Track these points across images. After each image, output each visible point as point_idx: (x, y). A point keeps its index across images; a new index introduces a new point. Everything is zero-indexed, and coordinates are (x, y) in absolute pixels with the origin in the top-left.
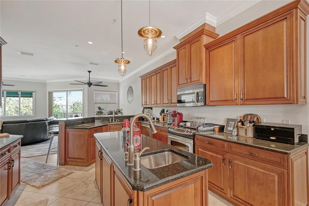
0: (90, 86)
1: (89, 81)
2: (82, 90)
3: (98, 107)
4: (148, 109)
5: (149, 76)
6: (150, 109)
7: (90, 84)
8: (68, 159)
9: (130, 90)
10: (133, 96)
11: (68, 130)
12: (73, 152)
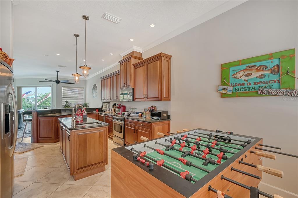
0: (58, 84)
1: (58, 79)
2: (51, 86)
3: (65, 101)
4: (106, 103)
5: (106, 78)
6: (108, 103)
7: (58, 82)
8: (39, 139)
9: (95, 87)
10: (97, 92)
11: (39, 118)
12: (43, 133)
